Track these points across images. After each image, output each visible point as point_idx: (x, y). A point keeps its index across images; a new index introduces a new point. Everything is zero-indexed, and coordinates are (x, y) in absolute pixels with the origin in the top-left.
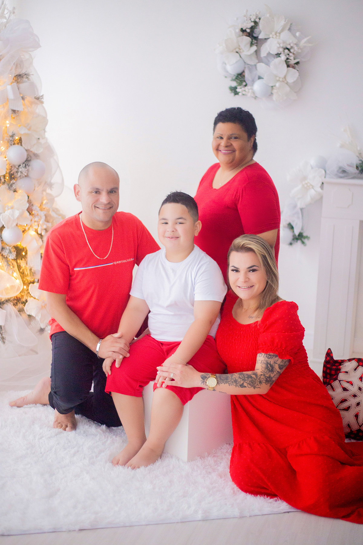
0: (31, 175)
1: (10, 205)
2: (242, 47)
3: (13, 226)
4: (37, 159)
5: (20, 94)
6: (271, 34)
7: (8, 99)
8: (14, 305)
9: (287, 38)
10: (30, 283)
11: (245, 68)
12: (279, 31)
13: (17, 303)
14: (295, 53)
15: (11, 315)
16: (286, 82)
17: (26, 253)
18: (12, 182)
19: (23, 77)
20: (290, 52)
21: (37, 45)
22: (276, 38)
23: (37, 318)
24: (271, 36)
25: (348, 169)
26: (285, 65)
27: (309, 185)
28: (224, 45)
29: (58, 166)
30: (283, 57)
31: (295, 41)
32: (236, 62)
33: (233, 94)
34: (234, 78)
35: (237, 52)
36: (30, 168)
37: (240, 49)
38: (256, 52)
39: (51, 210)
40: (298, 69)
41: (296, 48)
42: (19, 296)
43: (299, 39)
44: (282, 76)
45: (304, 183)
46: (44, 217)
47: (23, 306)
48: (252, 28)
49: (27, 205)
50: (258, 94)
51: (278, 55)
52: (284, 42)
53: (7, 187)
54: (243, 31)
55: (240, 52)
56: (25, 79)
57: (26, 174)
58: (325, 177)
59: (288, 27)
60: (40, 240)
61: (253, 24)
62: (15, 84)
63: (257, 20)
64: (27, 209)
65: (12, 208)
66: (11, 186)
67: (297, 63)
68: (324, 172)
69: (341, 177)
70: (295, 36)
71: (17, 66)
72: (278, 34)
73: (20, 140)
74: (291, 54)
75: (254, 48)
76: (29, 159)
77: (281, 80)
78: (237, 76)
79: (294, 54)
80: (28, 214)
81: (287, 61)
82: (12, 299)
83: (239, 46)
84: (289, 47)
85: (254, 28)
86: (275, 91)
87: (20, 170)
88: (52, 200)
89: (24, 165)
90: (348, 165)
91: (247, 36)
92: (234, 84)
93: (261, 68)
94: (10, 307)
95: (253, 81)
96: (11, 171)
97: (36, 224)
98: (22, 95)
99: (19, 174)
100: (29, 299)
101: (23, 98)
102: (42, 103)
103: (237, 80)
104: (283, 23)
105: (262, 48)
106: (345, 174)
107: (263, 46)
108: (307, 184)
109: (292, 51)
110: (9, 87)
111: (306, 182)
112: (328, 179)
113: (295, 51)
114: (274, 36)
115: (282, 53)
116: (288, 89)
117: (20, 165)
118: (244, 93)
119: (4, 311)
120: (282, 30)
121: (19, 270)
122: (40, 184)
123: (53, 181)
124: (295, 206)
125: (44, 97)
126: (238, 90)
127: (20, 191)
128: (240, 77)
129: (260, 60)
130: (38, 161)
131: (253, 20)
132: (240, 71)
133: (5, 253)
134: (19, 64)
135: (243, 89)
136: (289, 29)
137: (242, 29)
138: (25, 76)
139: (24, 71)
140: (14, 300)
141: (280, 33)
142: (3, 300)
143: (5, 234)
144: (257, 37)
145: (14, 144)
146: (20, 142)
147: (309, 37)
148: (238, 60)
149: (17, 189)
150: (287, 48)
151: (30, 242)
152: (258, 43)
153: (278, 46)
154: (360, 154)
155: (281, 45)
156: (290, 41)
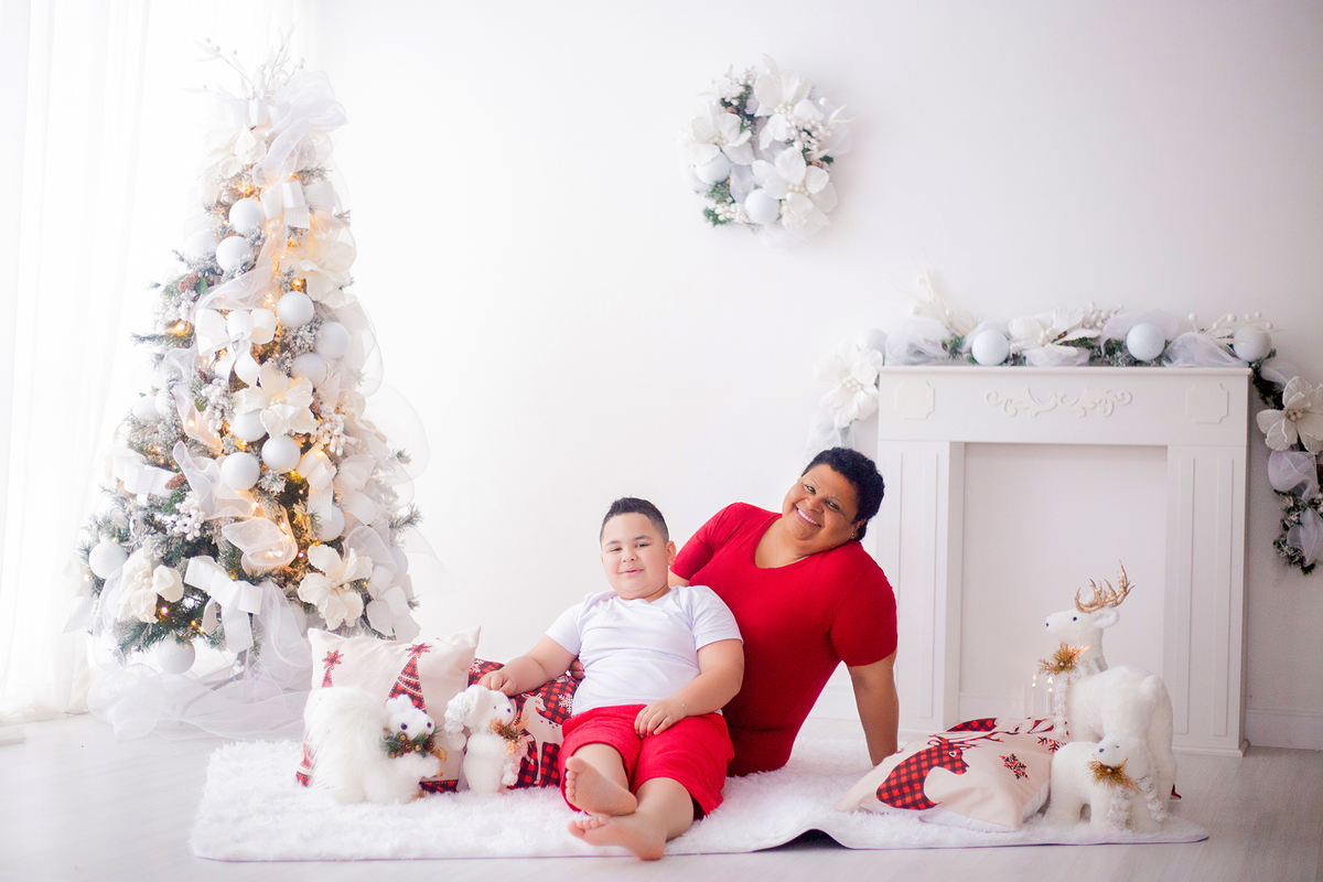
0: (323, 348)
1: (280, 396)
2: (725, 133)
3: (283, 433)
4: (334, 320)
5: (307, 202)
6: (777, 106)
7: (283, 209)
8: (280, 586)
9: (805, 112)
10: (310, 545)
11: (730, 171)
12: (790, 102)
13: (285, 582)
14: (820, 138)
15: (271, 602)
16: (806, 193)
17: (306, 492)
19: (313, 174)
20: (812, 137)
21: (343, 121)
22: (786, 114)
23: (319, 609)
24: (776, 110)
25: (928, 349)
26: (804, 162)
27: (854, 383)
28: (691, 131)
29: (375, 341)
30: (798, 146)
31: (820, 116)
32: (712, 160)
33: (710, 223)
34: (710, 190)
35: (716, 144)
36: (319, 334)
37: (721, 138)
38: (751, 141)
39: (357, 418)
40: (828, 169)
41: (821, 128)
42: (289, 569)
43: (826, 112)
44: (798, 182)
45: (845, 381)
46: (342, 426)
47: (296, 588)
48: (743, 99)
49: (312, 400)
50: (754, 219)
51: (790, 143)
52: (798, 119)
53: (275, 367)
54: (726, 104)
55: (722, 143)
56: (316, 177)
57: (311, 346)
58: (882, 365)
59: (808, 92)
60: (334, 467)
61: (742, 90)
62: (298, 183)
63: (750, 83)
64: (311, 406)
66: (283, 362)
67: (828, 159)
68: (880, 356)
69: (914, 364)
70: (819, 107)
71: (302, 154)
72: (789, 108)
73: (304, 283)
74: (813, 141)
75: (747, 134)
76: (319, 318)
77: (797, 189)
78: (716, 186)
79: (819, 141)
80: (312, 415)
81: (805, 151)
82: (275, 572)
83: (720, 132)
84: (808, 127)
85: (747, 98)
86: (785, 208)
87: (300, 335)
88: (361, 403)
89: (309, 328)
90: (926, 341)
91: (733, 113)
93: (760, 167)
94: (270, 586)
95: (746, 194)
96: (284, 338)
97: (327, 435)
98: (310, 204)
99: (298, 341)
100: (308, 574)
101: (311, 210)
102: (348, 224)
103: (714, 195)
104: (796, 85)
105: (761, 134)
106: (922, 358)
107: (763, 130)
108: (850, 382)
109: (814, 134)
110: (286, 187)
111: (850, 378)
112: (887, 369)
113: (820, 134)
114: (783, 111)
115: (796, 139)
116: (809, 205)
117: (301, 329)
118: (728, 215)
119: (260, 591)
120: (797, 99)
121: (291, 522)
122: (337, 370)
123: (363, 371)
124: (831, 428)
125: (351, 214)
126: (717, 211)
127: (299, 378)
128: (721, 189)
129: (756, 154)
130: (337, 326)
131: (742, 82)
132: (721, 178)
133: (266, 484)
134: (305, 152)
135: (726, 208)
137: (723, 99)
138: (318, 175)
139: (314, 166)
140: (279, 576)
141: (793, 106)
142: (260, 572)
143: (268, 450)
144: (752, 115)
145: (292, 290)
146: (304, 287)
147: (842, 108)
148: (717, 157)
149: (294, 371)
150: (804, 130)
151: (315, 470)
152: (755, 124)
153: (789, 126)
154: (951, 324)
155: (793, 123)
156: (811, 116)
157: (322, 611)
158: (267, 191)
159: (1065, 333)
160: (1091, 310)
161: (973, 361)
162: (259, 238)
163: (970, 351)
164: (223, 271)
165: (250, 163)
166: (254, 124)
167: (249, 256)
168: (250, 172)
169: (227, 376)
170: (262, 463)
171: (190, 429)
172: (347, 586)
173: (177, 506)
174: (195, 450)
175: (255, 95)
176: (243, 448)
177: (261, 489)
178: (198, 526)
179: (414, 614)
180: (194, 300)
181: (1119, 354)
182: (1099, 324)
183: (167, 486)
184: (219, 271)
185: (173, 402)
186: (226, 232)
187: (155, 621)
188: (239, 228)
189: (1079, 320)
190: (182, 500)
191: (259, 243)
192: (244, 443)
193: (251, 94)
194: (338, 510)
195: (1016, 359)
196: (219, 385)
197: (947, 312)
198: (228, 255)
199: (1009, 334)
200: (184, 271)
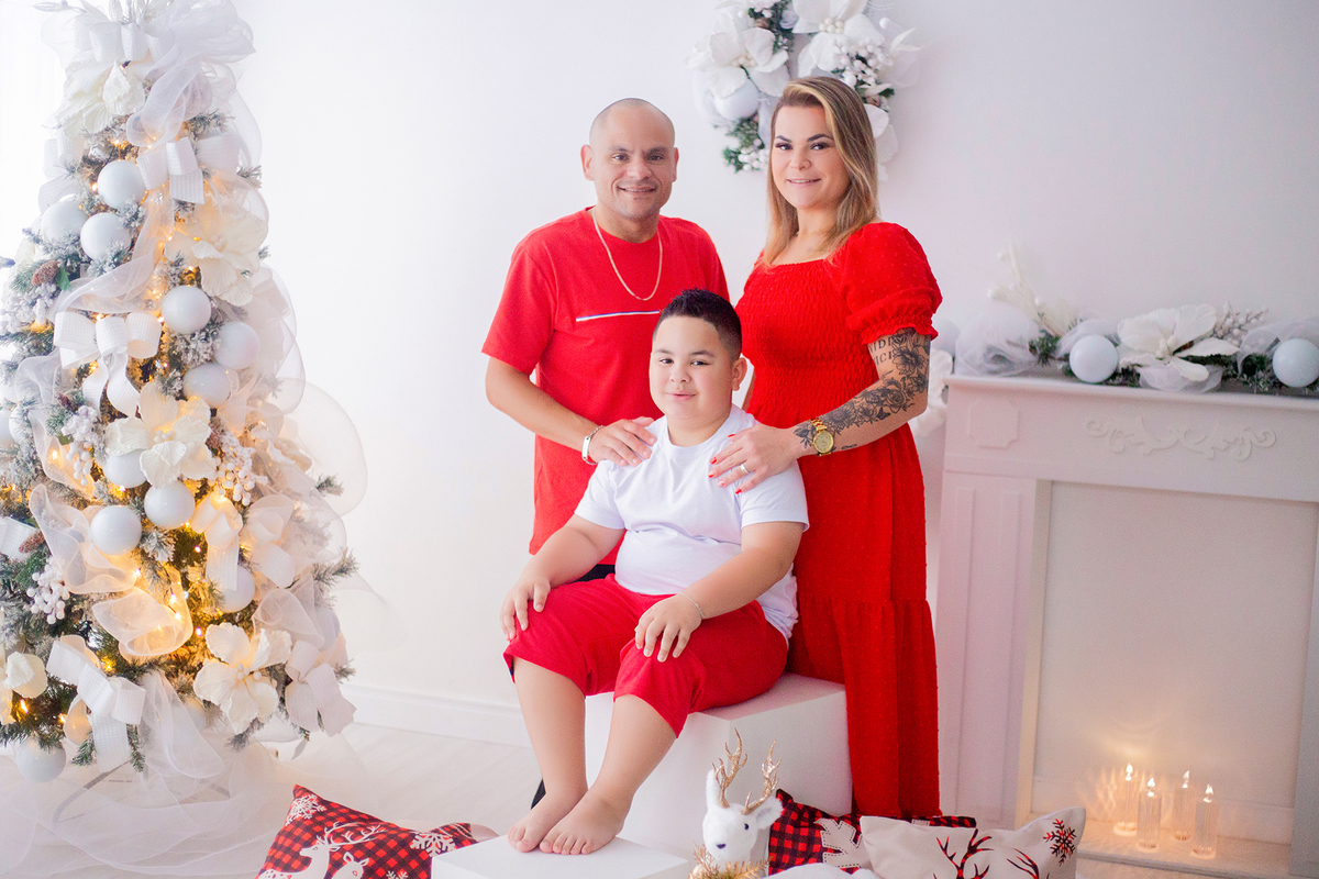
0: (220, 357)
1: (167, 430)
2: (753, 53)
3: (170, 481)
4: (241, 320)
5: (199, 163)
6: (823, 22)
7: (168, 176)
8: (169, 675)
9: (860, 34)
10: (210, 623)
11: (760, 104)
12: (840, 16)
13: (177, 672)
14: (878, 68)
15: (158, 701)
17: (204, 549)
18: (171, 375)
19: (209, 123)
20: (868, 67)
21: (246, 48)
22: (834, 32)
23: (222, 708)
24: (821, 27)
25: (1009, 351)
28: (709, 49)
31: (879, 39)
32: (736, 91)
33: (731, 168)
34: (733, 128)
35: (742, 67)
36: (218, 342)
37: (747, 59)
38: (788, 65)
39: (270, 444)
40: (888, 108)
41: (880, 56)
42: (183, 653)
43: (889, 35)
46: (250, 462)
47: (191, 679)
48: (777, 10)
49: (209, 431)
52: (851, 42)
53: (160, 387)
54: (755, 15)
55: (750, 66)
56: (213, 128)
57: (206, 356)
58: (953, 372)
59: (863, 6)
60: (240, 516)
62: (187, 141)
64: (208, 440)
65: (171, 438)
66: (170, 384)
67: (888, 93)
68: (950, 359)
69: (994, 373)
70: (878, 28)
71: (194, 96)
72: (838, 24)
73: (198, 274)
74: (868, 72)
75: (783, 56)
76: (218, 320)
78: (741, 125)
79: (876, 71)
80: (210, 453)
81: (859, 86)
82: (163, 660)
83: (747, 52)
84: (863, 54)
85: (782, 10)
87: (193, 346)
88: (277, 419)
89: (204, 334)
90: (1009, 342)
91: (764, 27)
92: (734, 144)
94: (156, 680)
96: (174, 349)
97: (230, 477)
98: (204, 167)
99: (190, 355)
100: (206, 662)
101: (205, 174)
102: (256, 185)
103: (740, 134)
105: (800, 56)
106: (1003, 366)
107: (804, 50)
109: (870, 62)
110: (171, 147)
112: (959, 377)
113: (878, 63)
114: (830, 28)
115: (847, 68)
117: (193, 335)
118: (755, 164)
119: (142, 689)
120: (849, 13)
121: (185, 590)
122: (243, 382)
123: (279, 375)
125: (263, 170)
126: (741, 158)
127: (193, 398)
128: (747, 127)
130: (242, 324)
132: (747, 113)
133: (150, 547)
134: (198, 91)
135: (753, 155)
136: (865, 12)
137: (752, 10)
138: (214, 121)
139: (211, 110)
140: (169, 664)
141: (843, 21)
142: (141, 663)
143: (153, 502)
144: (789, 31)
145: (181, 284)
146: (196, 278)
147: (909, 32)
148: (743, 87)
149: (187, 392)
150: (859, 58)
151: (214, 522)
152: (792, 45)
153: (837, 51)
154: (1041, 315)
155: (844, 50)
156: (867, 40)
157: (226, 709)
158: (148, 148)
159: (1191, 344)
160: (1226, 312)
161: (1069, 374)
162: (136, 216)
163: (1066, 358)
164: (90, 259)
165: (123, 114)
166: (128, 57)
167: (123, 244)
168: (123, 126)
169: (98, 403)
170: (144, 517)
171: (53, 465)
172: (257, 675)
173: (35, 576)
174: (59, 494)
175: (131, 19)
176: (120, 496)
177: (143, 553)
178: (61, 606)
179: (346, 687)
180: (53, 296)
181: (1260, 374)
182: (1236, 332)
183: (21, 549)
184: (84, 259)
185: (28, 431)
186: (96, 207)
187: (13, 721)
188: (111, 201)
189: (1209, 328)
190: (41, 569)
191: (135, 224)
192: (122, 489)
193: (125, 13)
194: (245, 573)
195: (1127, 376)
196: (87, 414)
197: (1037, 302)
198: (95, 238)
199: (1118, 339)
200: (39, 255)
